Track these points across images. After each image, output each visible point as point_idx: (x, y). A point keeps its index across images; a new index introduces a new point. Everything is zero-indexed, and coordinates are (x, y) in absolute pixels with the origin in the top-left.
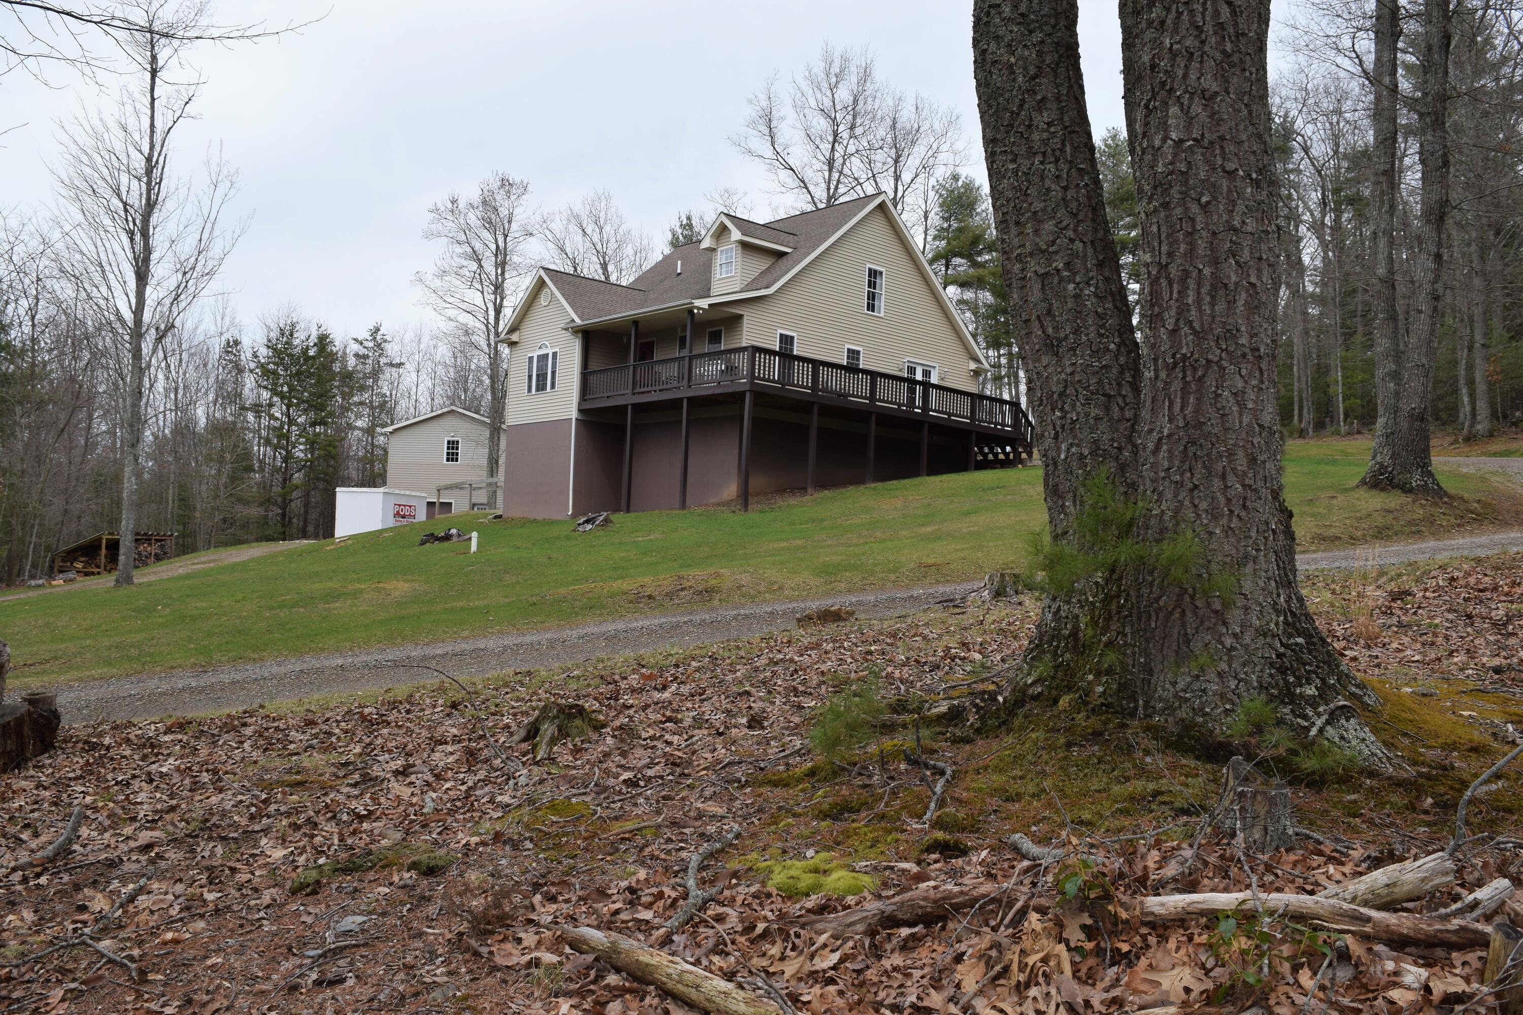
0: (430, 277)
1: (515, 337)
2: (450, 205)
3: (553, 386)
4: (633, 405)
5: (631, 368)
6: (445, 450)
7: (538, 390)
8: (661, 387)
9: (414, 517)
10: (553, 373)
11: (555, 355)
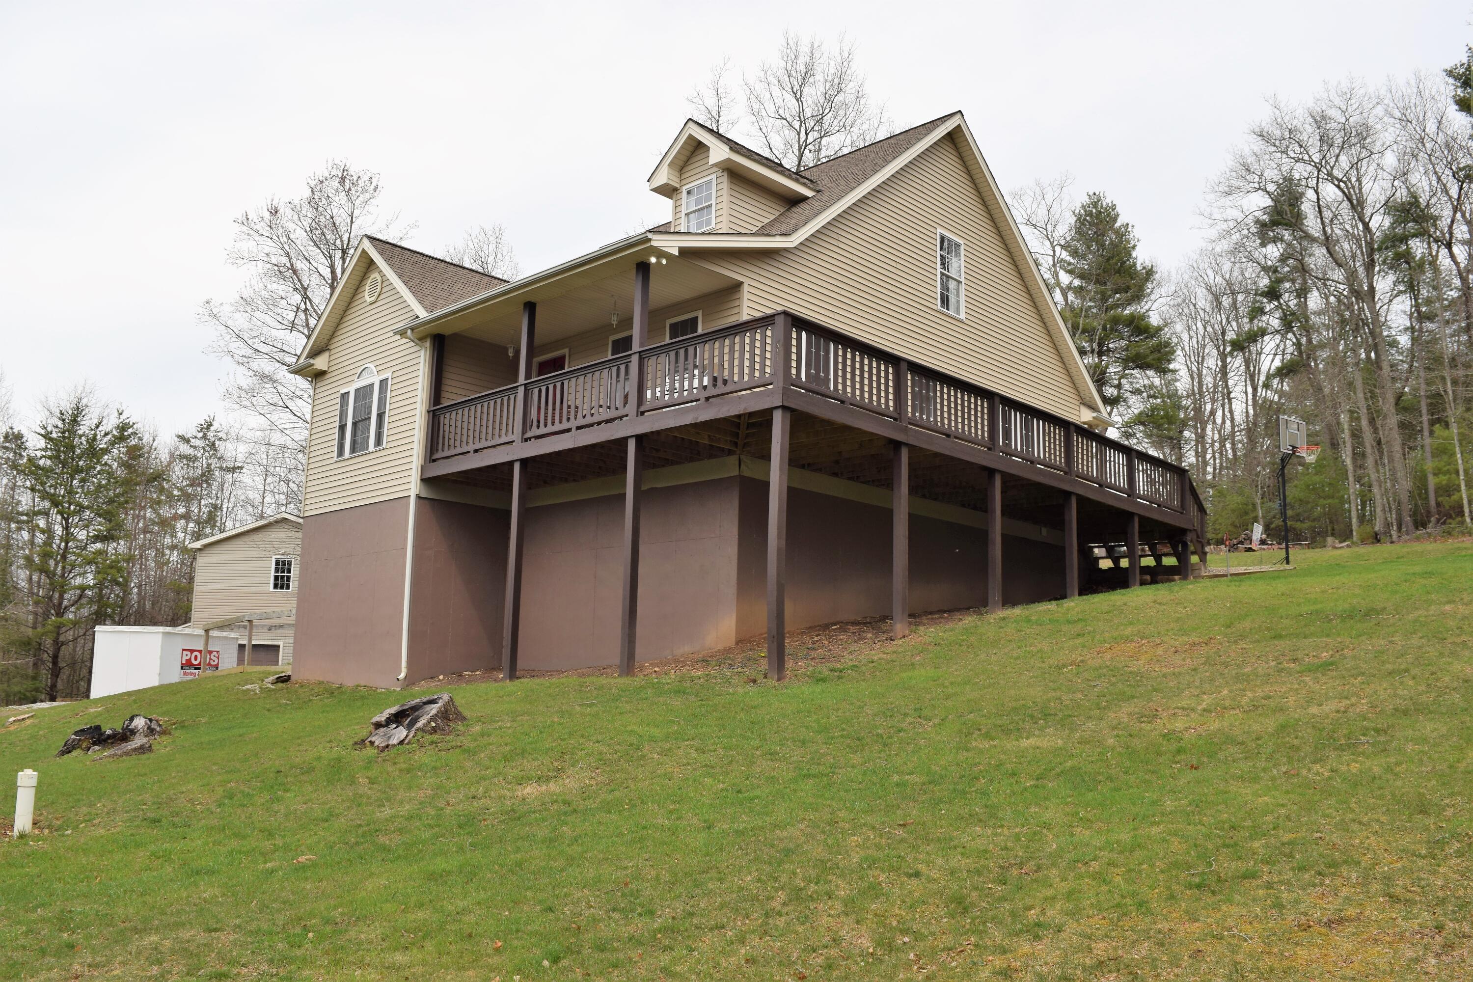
0: (227, 309)
1: (320, 363)
2: (267, 215)
3: (378, 442)
4: (524, 462)
5: (521, 390)
6: (273, 573)
7: (353, 450)
8: (581, 422)
9: (217, 667)
10: (380, 416)
11: (383, 383)
